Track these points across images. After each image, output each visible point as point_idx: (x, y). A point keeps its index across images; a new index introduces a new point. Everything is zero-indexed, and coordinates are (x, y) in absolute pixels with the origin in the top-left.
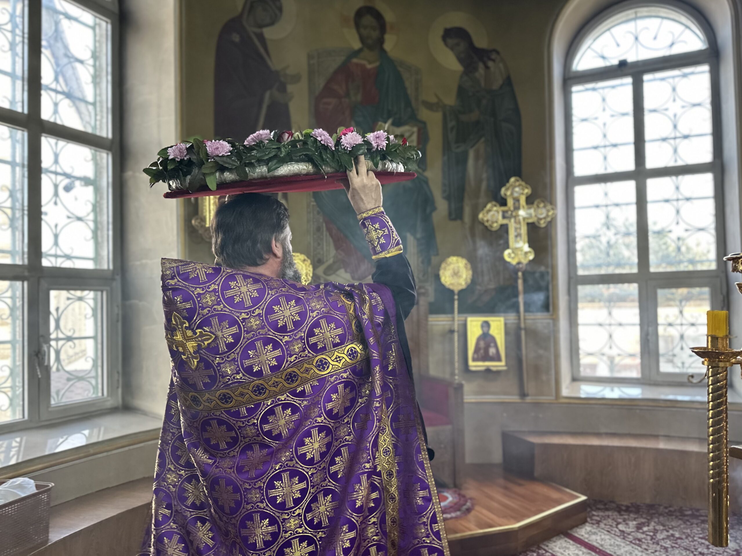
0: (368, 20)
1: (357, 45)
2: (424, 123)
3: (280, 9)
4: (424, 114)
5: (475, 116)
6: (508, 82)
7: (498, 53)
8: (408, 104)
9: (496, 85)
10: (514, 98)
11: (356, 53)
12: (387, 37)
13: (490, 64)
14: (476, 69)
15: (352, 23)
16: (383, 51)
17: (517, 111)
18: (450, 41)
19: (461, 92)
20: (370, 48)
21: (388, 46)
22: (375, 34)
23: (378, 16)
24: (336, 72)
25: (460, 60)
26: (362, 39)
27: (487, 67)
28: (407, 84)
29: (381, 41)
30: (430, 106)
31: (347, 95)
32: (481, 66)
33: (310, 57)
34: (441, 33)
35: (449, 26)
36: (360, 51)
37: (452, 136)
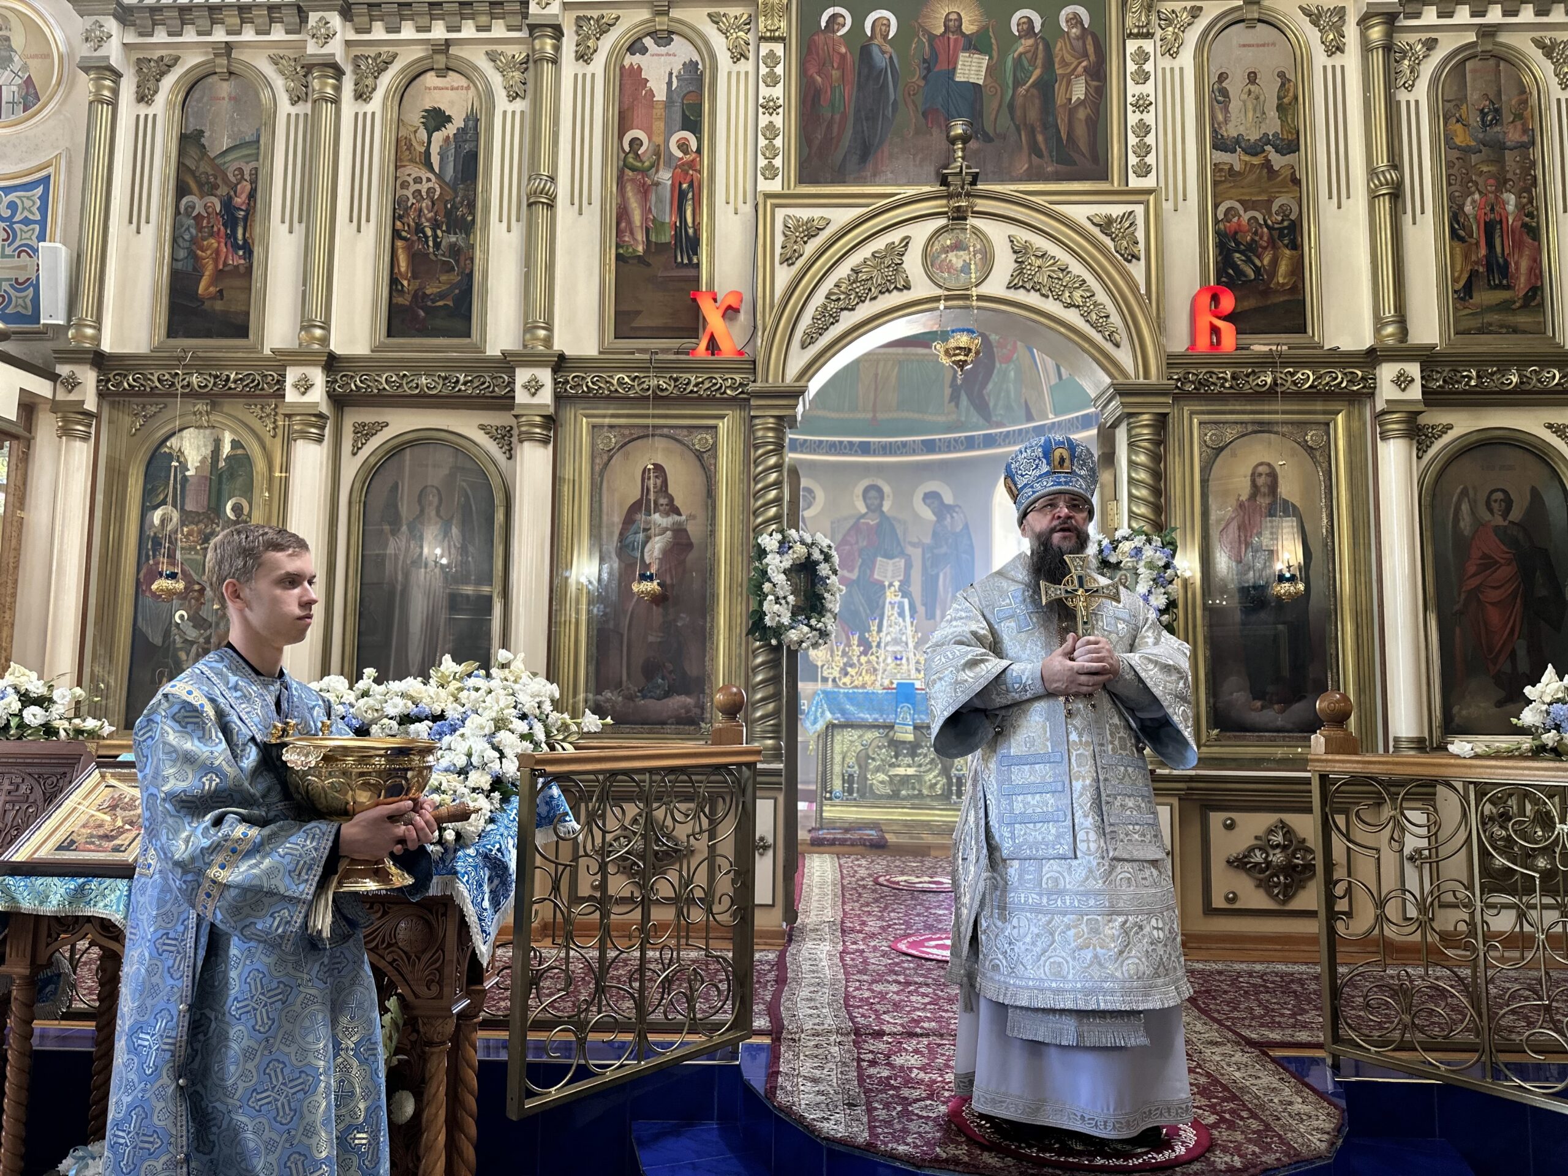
0: (873, 493)
1: (864, 510)
2: (909, 556)
3: (814, 498)
4: (910, 550)
5: (944, 550)
6: (966, 526)
7: (960, 507)
8: (899, 544)
9: (958, 530)
10: (970, 538)
11: (863, 516)
12: (885, 503)
13: (955, 515)
14: (945, 519)
15: (861, 498)
16: (882, 512)
17: (972, 546)
18: (928, 501)
19: (935, 534)
20: (873, 511)
21: (886, 508)
22: (876, 502)
23: (879, 490)
24: (850, 530)
25: (934, 513)
26: (868, 507)
27: (952, 517)
28: (898, 531)
29: (881, 505)
30: (914, 545)
31: (857, 542)
32: (948, 516)
33: (832, 523)
34: (922, 496)
35: (927, 490)
36: (866, 514)
37: (928, 564)
